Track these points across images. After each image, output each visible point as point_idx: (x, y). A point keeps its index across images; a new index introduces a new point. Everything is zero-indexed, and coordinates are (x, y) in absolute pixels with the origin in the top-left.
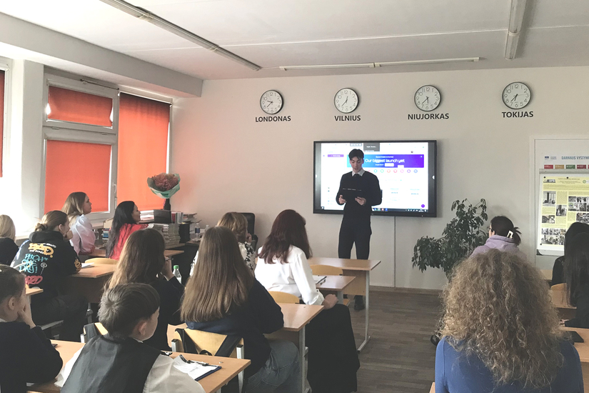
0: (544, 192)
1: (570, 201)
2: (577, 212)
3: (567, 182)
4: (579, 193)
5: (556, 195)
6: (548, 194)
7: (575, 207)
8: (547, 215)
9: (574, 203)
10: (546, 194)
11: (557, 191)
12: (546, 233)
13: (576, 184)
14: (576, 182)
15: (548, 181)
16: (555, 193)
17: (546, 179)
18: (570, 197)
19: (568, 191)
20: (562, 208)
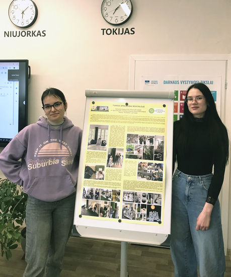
0: (91, 126)
1: (128, 141)
2: (138, 161)
3: (125, 111)
4: (143, 129)
5: (108, 132)
6: (97, 129)
7: (135, 153)
8: (92, 165)
9: (134, 145)
10: (94, 130)
11: (110, 125)
13: (139, 114)
14: (140, 111)
15: (98, 109)
16: (106, 128)
17: (96, 105)
18: (129, 135)
19: (127, 125)
20: (117, 152)
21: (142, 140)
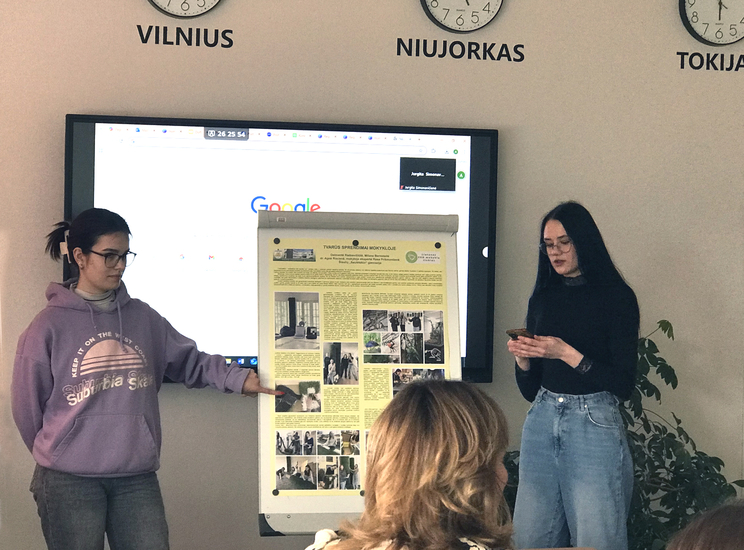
0: (279, 296)
1: (367, 327)
3: (354, 260)
4: (396, 298)
5: (320, 308)
6: (292, 302)
7: (385, 350)
8: (291, 382)
9: (381, 333)
10: (286, 305)
11: (321, 291)
12: (293, 447)
13: (386, 265)
14: (386, 258)
15: (289, 255)
16: (315, 298)
17: (283, 247)
18: (366, 314)
19: (360, 291)
20: (344, 351)
21: (397, 321)
